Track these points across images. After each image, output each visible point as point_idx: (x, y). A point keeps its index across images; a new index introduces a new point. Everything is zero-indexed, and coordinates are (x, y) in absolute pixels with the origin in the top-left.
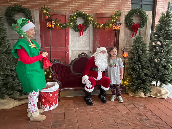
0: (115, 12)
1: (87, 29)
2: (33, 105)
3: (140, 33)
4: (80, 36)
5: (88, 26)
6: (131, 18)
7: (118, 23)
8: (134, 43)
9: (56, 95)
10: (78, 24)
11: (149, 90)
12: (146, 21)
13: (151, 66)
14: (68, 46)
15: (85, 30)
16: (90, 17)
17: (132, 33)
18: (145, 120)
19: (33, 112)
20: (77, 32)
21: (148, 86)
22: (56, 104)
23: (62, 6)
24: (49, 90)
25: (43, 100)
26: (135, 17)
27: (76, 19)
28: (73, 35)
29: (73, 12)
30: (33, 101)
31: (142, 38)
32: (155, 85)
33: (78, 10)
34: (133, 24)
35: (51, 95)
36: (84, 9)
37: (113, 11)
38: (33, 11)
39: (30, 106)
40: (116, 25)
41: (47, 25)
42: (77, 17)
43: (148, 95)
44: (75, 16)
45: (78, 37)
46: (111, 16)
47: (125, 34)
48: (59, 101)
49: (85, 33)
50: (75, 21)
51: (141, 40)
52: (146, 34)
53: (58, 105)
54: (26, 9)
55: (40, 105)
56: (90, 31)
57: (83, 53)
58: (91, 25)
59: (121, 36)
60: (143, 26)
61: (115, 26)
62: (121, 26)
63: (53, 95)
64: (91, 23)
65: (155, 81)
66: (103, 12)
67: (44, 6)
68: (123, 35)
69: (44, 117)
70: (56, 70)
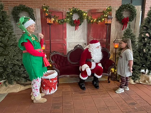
0: (107, 8)
1: (81, 23)
2: (36, 90)
3: (129, 26)
4: (76, 30)
5: (83, 21)
6: (122, 13)
7: (110, 18)
8: (124, 35)
9: (55, 81)
10: (74, 19)
11: (138, 77)
12: (136, 15)
13: (140, 56)
14: (65, 40)
15: (81, 25)
16: (85, 13)
17: (123, 26)
18: (133, 104)
19: (36, 95)
20: (73, 27)
21: (137, 73)
22: (55, 88)
23: (60, 4)
24: (50, 77)
25: (44, 86)
26: (126, 11)
27: (72, 15)
28: (69, 29)
29: (69, 9)
30: (36, 87)
31: (131, 30)
32: (144, 72)
33: (74, 7)
34: (123, 18)
35: (51, 81)
36: (79, 6)
37: (105, 7)
38: (35, 9)
39: (33, 90)
40: (108, 19)
41: (47, 21)
42: (73, 13)
43: (137, 81)
44: (72, 12)
45: (74, 31)
46: (103, 11)
47: (116, 27)
48: (58, 86)
49: (80, 27)
50: (71, 17)
51: (130, 33)
52: (136, 26)
53: (57, 90)
54: (29, 8)
55: (42, 90)
56: (84, 25)
57: (78, 45)
58: (85, 20)
59: (112, 29)
60: (133, 20)
61: (106, 21)
62: (112, 20)
63: (52, 81)
64: (85, 18)
65: (143, 69)
66: (96, 8)
67: (44, 5)
68: (114, 28)
69: (45, 100)
70: (55, 60)
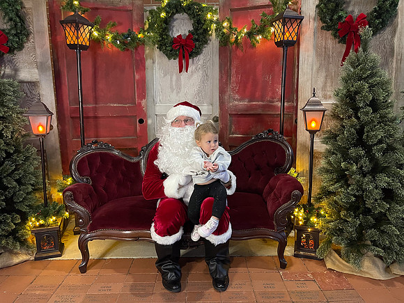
4: (181, 71)
14: (143, 102)
20: (172, 61)
27: (167, 21)
28: (160, 70)
40: (283, 24)
41: (66, 39)
44: (165, 11)
61: (279, 31)
68: (312, 59)
70: (94, 172)
